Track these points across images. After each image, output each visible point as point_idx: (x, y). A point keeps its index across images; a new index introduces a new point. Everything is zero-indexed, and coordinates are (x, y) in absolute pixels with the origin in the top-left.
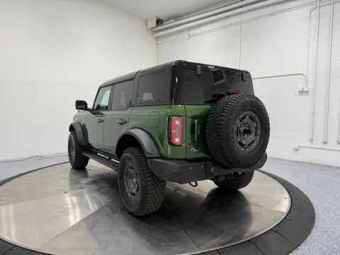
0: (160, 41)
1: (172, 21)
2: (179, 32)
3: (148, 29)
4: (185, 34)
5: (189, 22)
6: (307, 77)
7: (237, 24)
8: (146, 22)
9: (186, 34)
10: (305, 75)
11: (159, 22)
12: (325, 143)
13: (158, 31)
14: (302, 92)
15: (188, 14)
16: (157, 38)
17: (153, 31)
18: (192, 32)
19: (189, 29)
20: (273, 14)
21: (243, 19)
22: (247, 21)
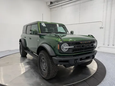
0: (52, 10)
1: (56, 2)
2: (58, 7)
3: (47, 6)
5: (62, 3)
6: (103, 23)
7: (78, 4)
8: (47, 3)
9: (61, 7)
10: (102, 22)
11: (51, 3)
12: (108, 45)
13: (51, 6)
14: (101, 28)
16: (51, 9)
17: (49, 6)
18: (63, 7)
19: (62, 5)
21: (81, 2)
22: (82, 3)
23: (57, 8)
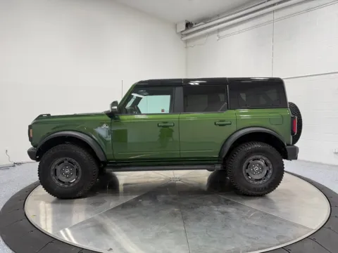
0: (189, 45)
2: (209, 34)
3: (177, 33)
4: (215, 37)
5: (219, 24)
7: (269, 22)
8: (176, 26)
9: (216, 35)
11: (188, 25)
15: (218, 16)
16: (186, 41)
17: (182, 34)
18: (222, 34)
19: (219, 30)
20: (308, 10)
21: (275, 18)
22: (280, 19)
23: (205, 39)
